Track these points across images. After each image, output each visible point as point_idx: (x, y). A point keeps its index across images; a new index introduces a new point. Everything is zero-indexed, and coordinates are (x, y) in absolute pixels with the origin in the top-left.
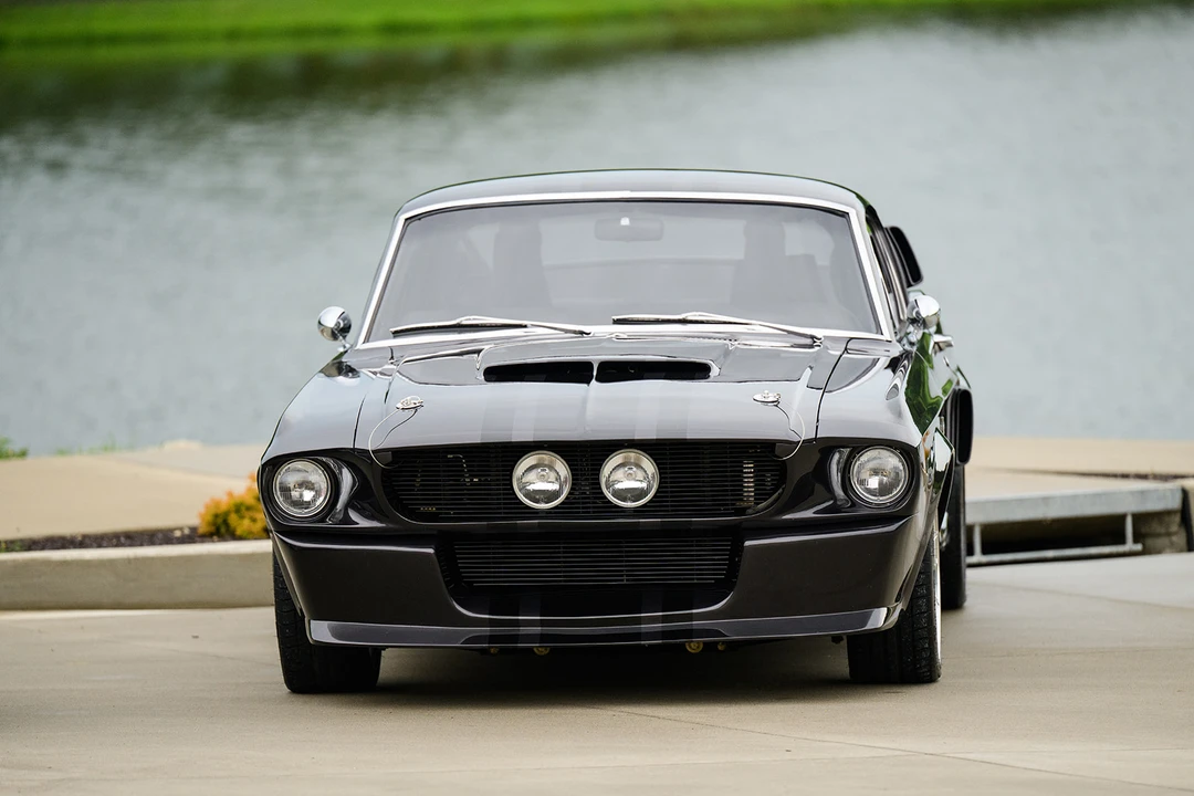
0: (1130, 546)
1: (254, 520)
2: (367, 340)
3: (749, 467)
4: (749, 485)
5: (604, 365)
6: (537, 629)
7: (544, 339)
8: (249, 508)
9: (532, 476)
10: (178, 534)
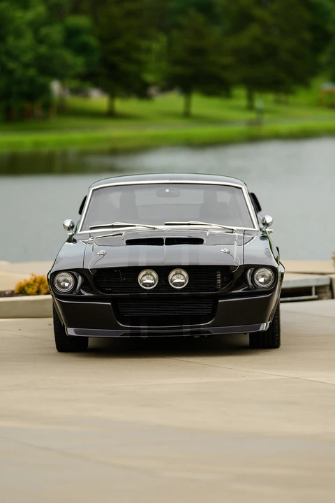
0: (314, 296)
1: (33, 289)
2: (81, 231)
3: (219, 275)
4: (219, 281)
5: (167, 239)
6: (147, 331)
7: (142, 230)
8: (31, 285)
9: (145, 278)
10: (7, 293)
